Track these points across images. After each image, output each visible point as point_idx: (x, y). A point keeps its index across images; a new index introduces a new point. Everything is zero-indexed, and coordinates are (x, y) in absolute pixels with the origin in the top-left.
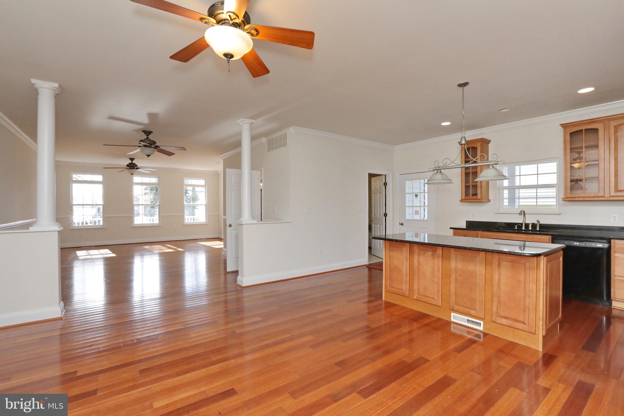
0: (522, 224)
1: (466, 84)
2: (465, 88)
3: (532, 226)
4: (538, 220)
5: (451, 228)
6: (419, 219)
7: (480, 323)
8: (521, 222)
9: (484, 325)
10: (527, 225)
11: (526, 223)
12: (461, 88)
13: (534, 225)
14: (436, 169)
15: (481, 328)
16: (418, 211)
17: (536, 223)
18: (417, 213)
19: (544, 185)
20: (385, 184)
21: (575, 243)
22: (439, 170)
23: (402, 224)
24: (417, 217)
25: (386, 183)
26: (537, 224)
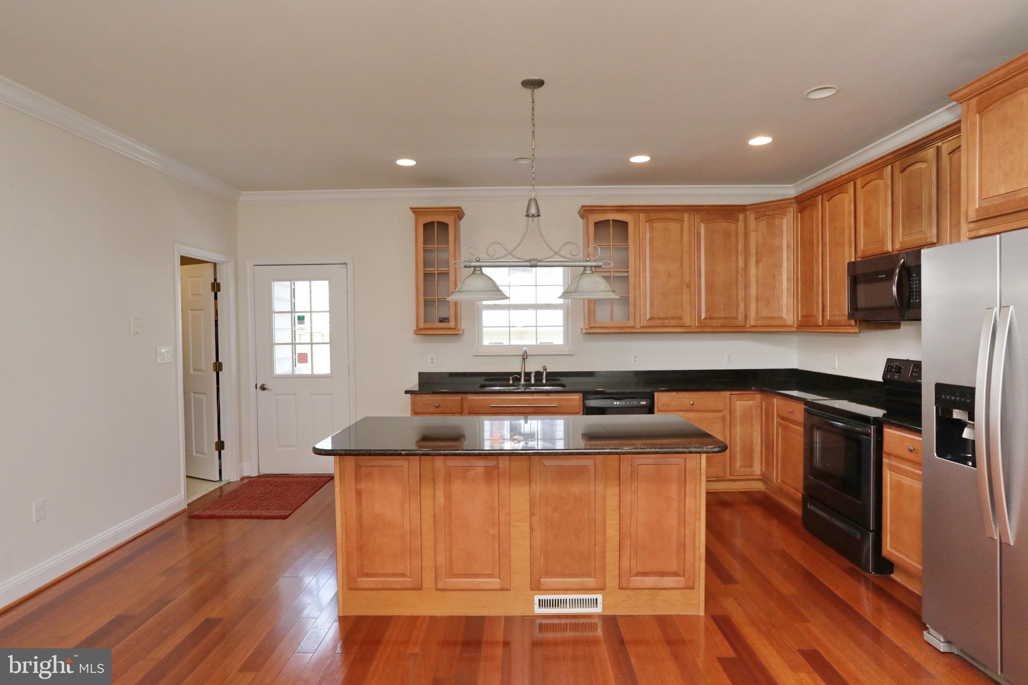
0: (519, 374)
1: (540, 83)
2: (538, 91)
3: (535, 376)
4: (545, 366)
5: (407, 392)
6: (310, 373)
7: (596, 599)
8: (519, 371)
9: (603, 600)
10: (528, 375)
11: (526, 371)
12: (527, 92)
13: (538, 375)
14: (473, 264)
15: (598, 610)
16: (305, 355)
17: (542, 371)
18: (303, 358)
19: (547, 304)
20: (216, 287)
21: (618, 403)
22: (478, 269)
23: (263, 388)
24: (303, 369)
25: (219, 285)
26: (543, 373)
